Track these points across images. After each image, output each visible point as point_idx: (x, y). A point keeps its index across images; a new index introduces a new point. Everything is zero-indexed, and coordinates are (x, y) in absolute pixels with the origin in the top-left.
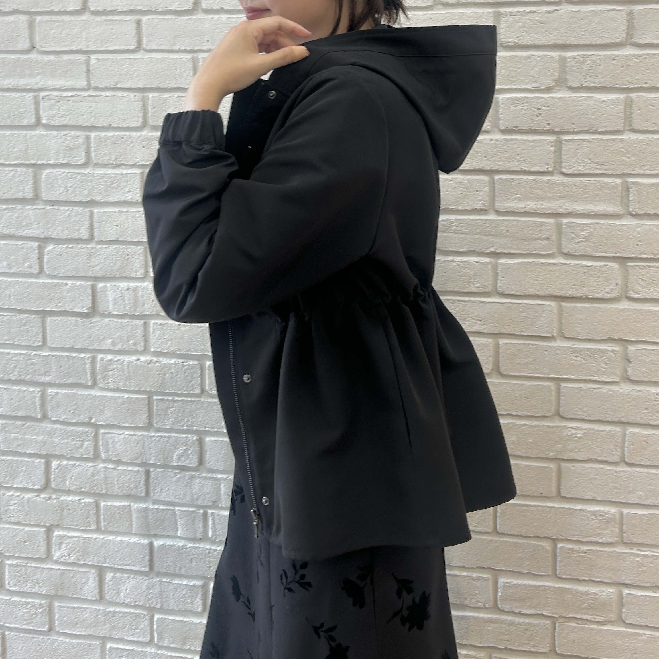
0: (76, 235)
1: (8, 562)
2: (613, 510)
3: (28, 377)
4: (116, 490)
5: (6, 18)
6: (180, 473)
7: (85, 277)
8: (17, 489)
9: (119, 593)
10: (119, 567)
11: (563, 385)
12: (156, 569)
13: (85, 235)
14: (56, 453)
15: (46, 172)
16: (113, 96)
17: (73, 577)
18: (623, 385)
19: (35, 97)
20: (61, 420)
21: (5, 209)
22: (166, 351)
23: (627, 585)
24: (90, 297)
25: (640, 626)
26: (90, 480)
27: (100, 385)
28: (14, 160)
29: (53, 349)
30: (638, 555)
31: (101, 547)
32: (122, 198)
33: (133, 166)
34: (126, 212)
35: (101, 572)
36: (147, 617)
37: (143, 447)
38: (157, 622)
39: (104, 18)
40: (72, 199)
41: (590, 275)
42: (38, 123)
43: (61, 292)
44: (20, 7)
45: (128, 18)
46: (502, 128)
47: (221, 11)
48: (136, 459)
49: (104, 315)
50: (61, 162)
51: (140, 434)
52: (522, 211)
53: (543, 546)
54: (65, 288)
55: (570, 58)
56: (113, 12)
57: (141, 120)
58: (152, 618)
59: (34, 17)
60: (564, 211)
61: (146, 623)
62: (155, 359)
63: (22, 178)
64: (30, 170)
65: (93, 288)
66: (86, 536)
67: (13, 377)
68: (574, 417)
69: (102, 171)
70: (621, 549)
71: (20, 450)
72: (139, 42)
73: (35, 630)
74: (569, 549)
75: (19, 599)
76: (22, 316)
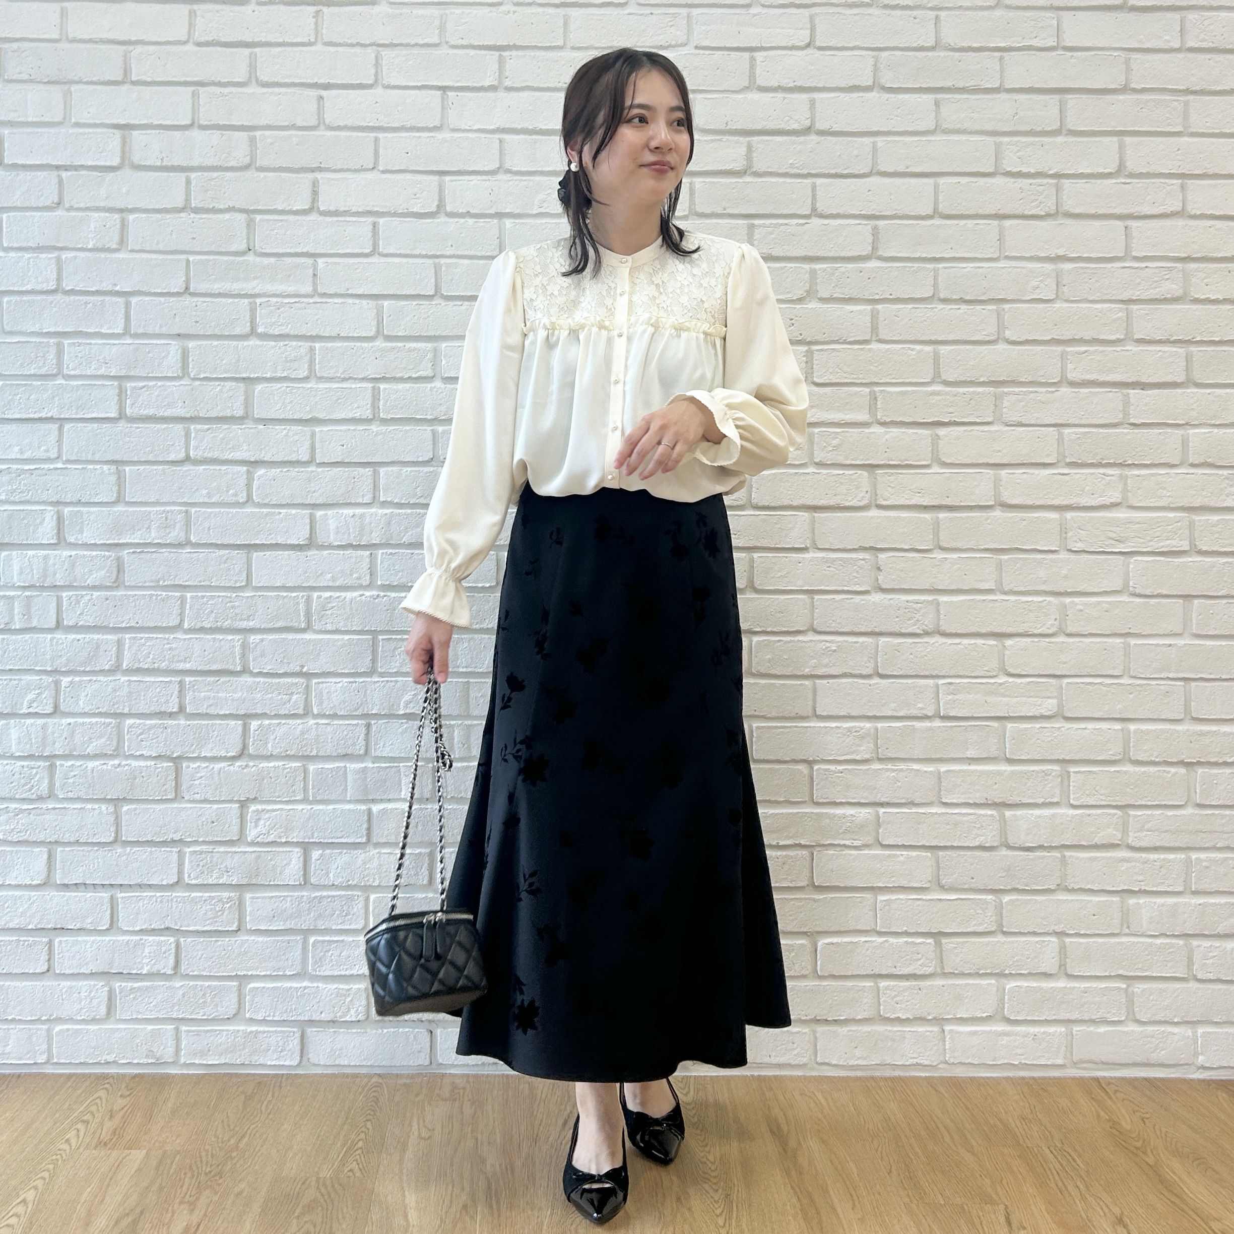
0: (293, 457)
1: (188, 850)
2: (868, 725)
3: (226, 623)
4: (329, 750)
5: (221, 216)
6: (406, 723)
7: (303, 504)
8: (205, 759)
9: (327, 873)
10: (330, 841)
11: (816, 597)
12: (374, 840)
13: (305, 457)
14: (258, 711)
15: (259, 387)
16: (342, 303)
17: (271, 860)
18: (874, 595)
19: (251, 303)
20: (265, 671)
21: (209, 429)
22: (395, 584)
23: (882, 805)
24: (308, 528)
25: (897, 847)
26: (298, 741)
27: (316, 628)
28: (222, 373)
29: (257, 589)
30: (894, 771)
31: (309, 819)
32: (350, 415)
33: (363, 379)
34: (354, 430)
35: (306, 847)
36: (361, 899)
37: (365, 696)
38: (374, 902)
39: (335, 219)
40: (291, 417)
41: (841, 483)
42: (253, 332)
43: (272, 523)
44: (238, 205)
45: (363, 219)
47: (468, 214)
48: (356, 710)
49: (322, 547)
50: (279, 375)
51: (361, 680)
53: (799, 770)
54: (277, 517)
55: (820, 269)
56: (346, 213)
57: (374, 329)
58: (367, 899)
59: (252, 216)
60: (816, 421)
61: (360, 905)
62: (382, 594)
63: (231, 394)
64: (241, 385)
65: (312, 518)
66: (290, 807)
67: (207, 625)
68: (828, 630)
69: (327, 385)
70: (876, 766)
71: (212, 711)
72: (375, 245)
73: (220, 931)
74: (826, 770)
75: (201, 894)
76: (222, 552)
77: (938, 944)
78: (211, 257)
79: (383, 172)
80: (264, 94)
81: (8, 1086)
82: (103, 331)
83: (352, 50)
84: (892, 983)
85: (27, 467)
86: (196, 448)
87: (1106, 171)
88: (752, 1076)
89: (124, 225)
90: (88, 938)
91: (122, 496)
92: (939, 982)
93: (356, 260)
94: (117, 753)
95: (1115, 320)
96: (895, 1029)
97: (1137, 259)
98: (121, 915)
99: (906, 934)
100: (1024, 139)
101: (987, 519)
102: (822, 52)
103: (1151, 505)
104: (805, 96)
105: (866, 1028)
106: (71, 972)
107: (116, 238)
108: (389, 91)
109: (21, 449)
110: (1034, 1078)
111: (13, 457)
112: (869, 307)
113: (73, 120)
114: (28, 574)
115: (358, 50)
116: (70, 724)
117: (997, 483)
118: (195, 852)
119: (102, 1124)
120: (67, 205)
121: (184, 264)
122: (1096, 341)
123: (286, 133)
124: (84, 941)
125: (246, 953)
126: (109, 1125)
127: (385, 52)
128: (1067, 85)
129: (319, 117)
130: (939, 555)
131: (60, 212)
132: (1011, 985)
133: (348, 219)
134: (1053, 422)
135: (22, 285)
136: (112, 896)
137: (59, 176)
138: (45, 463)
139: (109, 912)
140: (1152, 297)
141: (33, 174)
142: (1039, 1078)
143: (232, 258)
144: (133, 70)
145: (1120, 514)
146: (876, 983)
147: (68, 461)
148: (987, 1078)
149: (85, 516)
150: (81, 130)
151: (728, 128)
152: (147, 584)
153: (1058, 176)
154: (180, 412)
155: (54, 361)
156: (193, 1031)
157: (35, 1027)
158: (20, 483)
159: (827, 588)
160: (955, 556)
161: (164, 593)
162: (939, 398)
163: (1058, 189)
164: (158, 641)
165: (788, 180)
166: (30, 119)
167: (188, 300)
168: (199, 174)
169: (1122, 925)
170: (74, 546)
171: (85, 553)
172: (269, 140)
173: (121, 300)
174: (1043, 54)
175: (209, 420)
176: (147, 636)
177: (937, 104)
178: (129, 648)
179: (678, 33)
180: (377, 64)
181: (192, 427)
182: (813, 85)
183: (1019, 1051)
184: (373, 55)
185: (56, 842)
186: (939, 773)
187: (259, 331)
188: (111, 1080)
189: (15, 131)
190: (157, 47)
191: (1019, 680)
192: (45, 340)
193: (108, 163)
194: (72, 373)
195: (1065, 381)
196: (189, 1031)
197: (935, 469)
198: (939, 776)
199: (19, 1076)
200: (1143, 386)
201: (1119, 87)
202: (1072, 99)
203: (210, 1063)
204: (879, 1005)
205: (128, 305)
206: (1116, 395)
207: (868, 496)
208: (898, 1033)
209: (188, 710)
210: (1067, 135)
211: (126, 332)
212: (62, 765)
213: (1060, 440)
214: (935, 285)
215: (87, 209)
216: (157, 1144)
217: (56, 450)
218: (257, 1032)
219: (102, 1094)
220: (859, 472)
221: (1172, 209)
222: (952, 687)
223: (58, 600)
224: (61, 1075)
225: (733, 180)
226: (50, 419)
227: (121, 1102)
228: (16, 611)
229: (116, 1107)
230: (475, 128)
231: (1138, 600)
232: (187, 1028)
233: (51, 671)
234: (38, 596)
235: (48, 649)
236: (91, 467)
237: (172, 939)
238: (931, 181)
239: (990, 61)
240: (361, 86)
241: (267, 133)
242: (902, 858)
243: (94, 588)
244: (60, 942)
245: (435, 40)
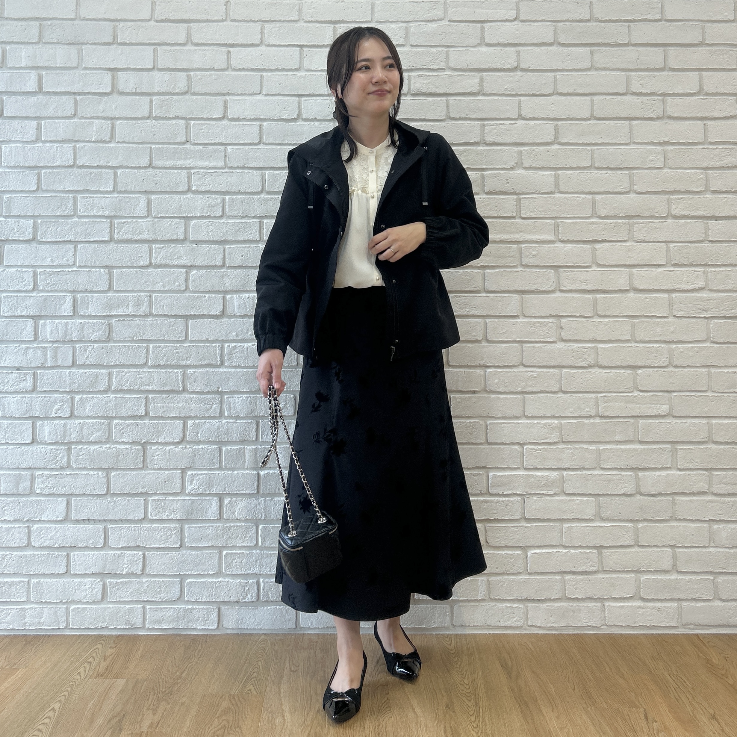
0: (213, 263)
1: (150, 499)
2: (556, 421)
3: (174, 362)
4: (235, 438)
5: (170, 122)
7: (219, 291)
8: (161, 443)
9: (234, 512)
10: (235, 493)
11: (524, 345)
12: (261, 492)
13: (220, 263)
14: (192, 415)
15: (193, 222)
16: (242, 172)
17: (200, 504)
18: (559, 343)
19: (188, 173)
20: (197, 391)
21: (163, 247)
23: (565, 469)
24: (222, 305)
25: (575, 495)
26: (216, 433)
27: (226, 365)
28: (171, 214)
29: (192, 341)
30: (572, 449)
31: (223, 479)
32: (246, 238)
33: (254, 217)
34: (249, 247)
35: (221, 498)
36: (254, 528)
37: (256, 405)
38: (262, 529)
39: (237, 123)
40: (211, 239)
41: (538, 277)
42: (189, 190)
43: (200, 302)
44: (180, 115)
45: (254, 123)
46: (486, 191)
47: (315, 120)
48: (250, 414)
49: (230, 317)
50: (205, 215)
52: (499, 240)
53: (515, 449)
54: (204, 299)
55: (524, 150)
56: (244, 119)
57: (260, 188)
58: (257, 528)
59: (189, 122)
60: (523, 240)
61: (253, 532)
63: (176, 226)
64: (183, 221)
65: (224, 298)
66: (212, 472)
67: (162, 363)
68: (532, 364)
69: (233, 221)
70: (561, 446)
71: (164, 415)
72: (261, 138)
73: (169, 548)
74: (532, 449)
75: (158, 525)
76: (171, 320)
77: (600, 553)
78: (165, 146)
79: (266, 95)
80: (196, 50)
81: (42, 642)
82: (101, 189)
83: (248, 24)
84: (573, 577)
85: (55, 270)
86: (156, 258)
87: (692, 92)
88: (489, 634)
89: (113, 127)
90: (91, 552)
91: (112, 287)
92: (600, 576)
93: (250, 147)
94: (108, 441)
95: (699, 179)
96: (575, 605)
97: (711, 143)
98: (110, 538)
99: (581, 547)
100: (643, 73)
101: (626, 298)
102: (523, 23)
103: (723, 289)
104: (513, 49)
105: (557, 604)
106: (80, 573)
107: (109, 135)
108: (269, 48)
109: (52, 260)
110: (659, 634)
111: (47, 264)
112: (553, 173)
113: (83, 66)
114: (56, 334)
115: (250, 24)
116: (80, 423)
117: (631, 277)
118: (155, 500)
119: (99, 664)
120: (80, 116)
121: (149, 150)
122: (687, 192)
123: (209, 73)
124: (88, 554)
125: (185, 561)
126: (104, 665)
127: (266, 25)
128: (668, 42)
129: (228, 63)
130: (597, 320)
131: (75, 120)
132: (644, 577)
133: (245, 123)
134: (664, 240)
135: (53, 162)
136: (105, 527)
137: (75, 98)
138: (66, 268)
139: (103, 536)
140: (720, 166)
141: (59, 97)
142: (662, 634)
143: (177, 146)
144: (119, 36)
145: (705, 295)
146: (563, 577)
147: (80, 267)
148: (631, 634)
149: (90, 299)
150: (88, 72)
151: (469, 67)
152: (127, 339)
153: (664, 95)
154: (145, 236)
155: (72, 207)
156: (153, 608)
157: (58, 606)
158: (51, 279)
159: (531, 340)
160: (607, 320)
161: (137, 345)
162: (596, 226)
163: (664, 102)
164: (133, 373)
165: (504, 98)
166: (58, 66)
167: (151, 171)
168: (158, 97)
169: (710, 541)
170: (83, 317)
171: (90, 321)
172: (199, 77)
173: (111, 171)
174: (653, 23)
175: (163, 242)
176: (126, 370)
177: (592, 53)
178: (116, 378)
179: (439, 12)
180: (262, 33)
181: (154, 246)
182: (518, 42)
183: (650, 618)
184: (260, 27)
185: (71, 494)
186: (599, 450)
187: (193, 189)
188: (104, 638)
189: (49, 72)
190: (133, 23)
191: (646, 394)
192: (67, 195)
193: (104, 91)
194: (83, 214)
195: (670, 216)
196: (150, 609)
197: (594, 268)
198: (599, 452)
199: (49, 636)
200: (717, 218)
201: (698, 43)
202: (671, 50)
203: (163, 628)
204: (565, 590)
205: (115, 174)
206: (699, 225)
207: (554, 284)
208: (577, 607)
209: (150, 415)
210: (668, 71)
211: (114, 190)
212: (75, 448)
213: (668, 251)
214: (592, 159)
215: (92, 118)
216: (133, 675)
217: (73, 260)
218: (192, 609)
219: (100, 646)
220: (549, 270)
221: (731, 114)
222: (606, 398)
223: (73, 349)
224: (74, 635)
225: (472, 98)
226: (70, 242)
227: (111, 651)
228: (48, 356)
229: (108, 654)
230: (320, 69)
231: (716, 345)
232: (149, 607)
233: (69, 392)
234: (62, 347)
235: (67, 378)
236: (94, 270)
237: (141, 553)
238: (589, 98)
239: (622, 28)
240: (252, 45)
241: (198, 73)
242: (577, 502)
243: (95, 342)
244: (74, 555)
245: (296, 18)
